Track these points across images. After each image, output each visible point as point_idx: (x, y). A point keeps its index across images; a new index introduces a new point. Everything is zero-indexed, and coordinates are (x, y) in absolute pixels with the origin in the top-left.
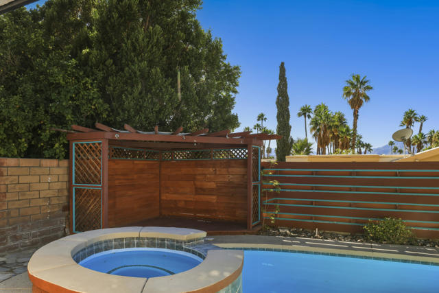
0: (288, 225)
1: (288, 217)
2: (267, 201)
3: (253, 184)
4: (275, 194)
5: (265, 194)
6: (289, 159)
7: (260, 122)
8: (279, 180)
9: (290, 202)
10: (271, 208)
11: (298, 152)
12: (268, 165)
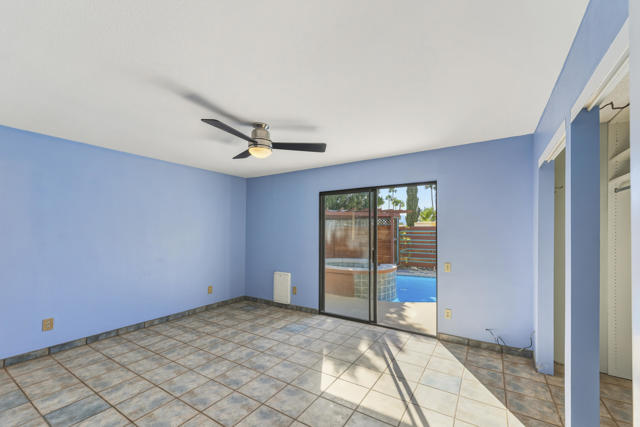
0: (417, 265)
1: (416, 260)
2: (403, 251)
3: (394, 239)
4: (408, 246)
5: (401, 246)
6: (416, 225)
7: (391, 194)
8: (412, 237)
9: (417, 251)
10: (405, 255)
11: (424, 219)
12: (403, 228)
